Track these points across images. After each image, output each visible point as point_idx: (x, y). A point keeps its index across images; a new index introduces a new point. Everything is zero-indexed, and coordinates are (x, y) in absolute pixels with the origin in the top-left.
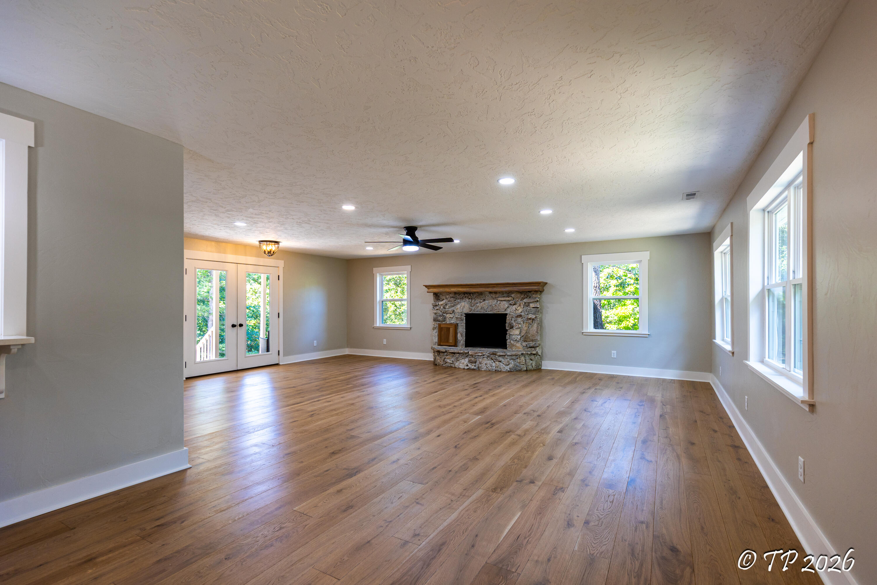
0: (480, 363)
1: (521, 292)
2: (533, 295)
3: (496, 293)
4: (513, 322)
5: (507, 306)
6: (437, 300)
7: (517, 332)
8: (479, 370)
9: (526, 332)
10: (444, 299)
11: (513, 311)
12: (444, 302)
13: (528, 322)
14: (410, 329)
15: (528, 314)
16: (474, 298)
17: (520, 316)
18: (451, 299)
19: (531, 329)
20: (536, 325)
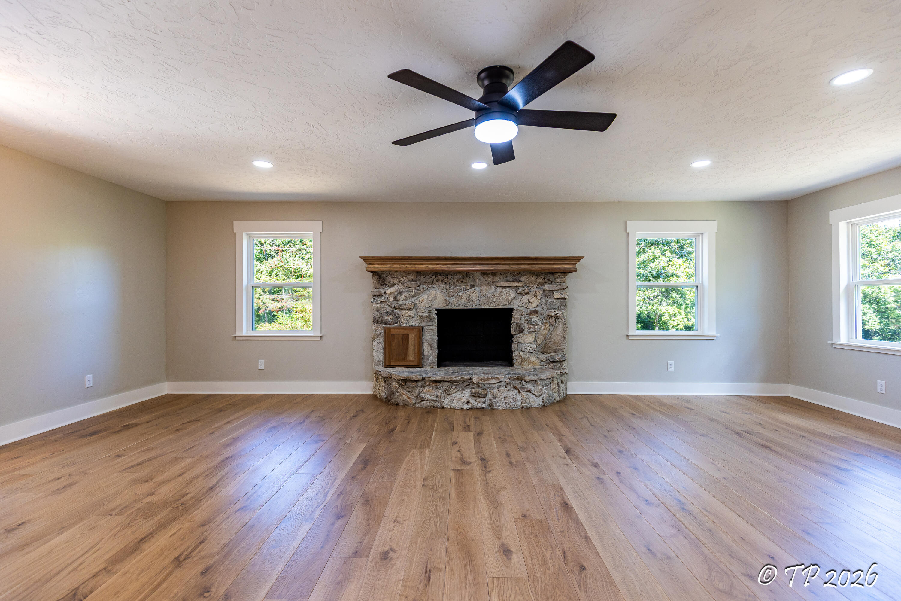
0: (495, 397)
1: (537, 274)
2: (557, 280)
3: (494, 274)
4: (523, 322)
5: (513, 295)
6: (382, 285)
7: (530, 338)
8: (493, 409)
9: (545, 338)
10: (395, 284)
11: (523, 305)
12: (397, 289)
13: (548, 321)
14: (319, 338)
15: (548, 309)
16: (454, 283)
17: (536, 312)
18: (409, 283)
19: (554, 333)
20: (560, 327)
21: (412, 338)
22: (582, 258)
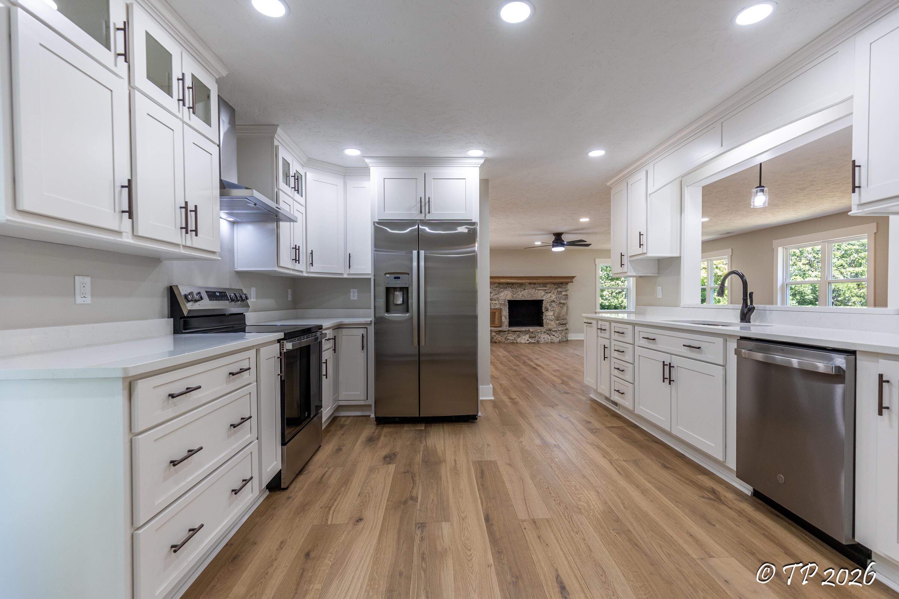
0: (539, 338)
1: (555, 284)
2: (564, 286)
3: (535, 284)
4: (548, 306)
5: (543, 294)
7: (552, 313)
8: (538, 343)
9: (558, 314)
11: (548, 298)
13: (559, 306)
15: (560, 300)
16: (516, 288)
17: (554, 301)
18: (495, 288)
19: (562, 311)
20: (565, 308)
21: (497, 314)
22: (576, 276)
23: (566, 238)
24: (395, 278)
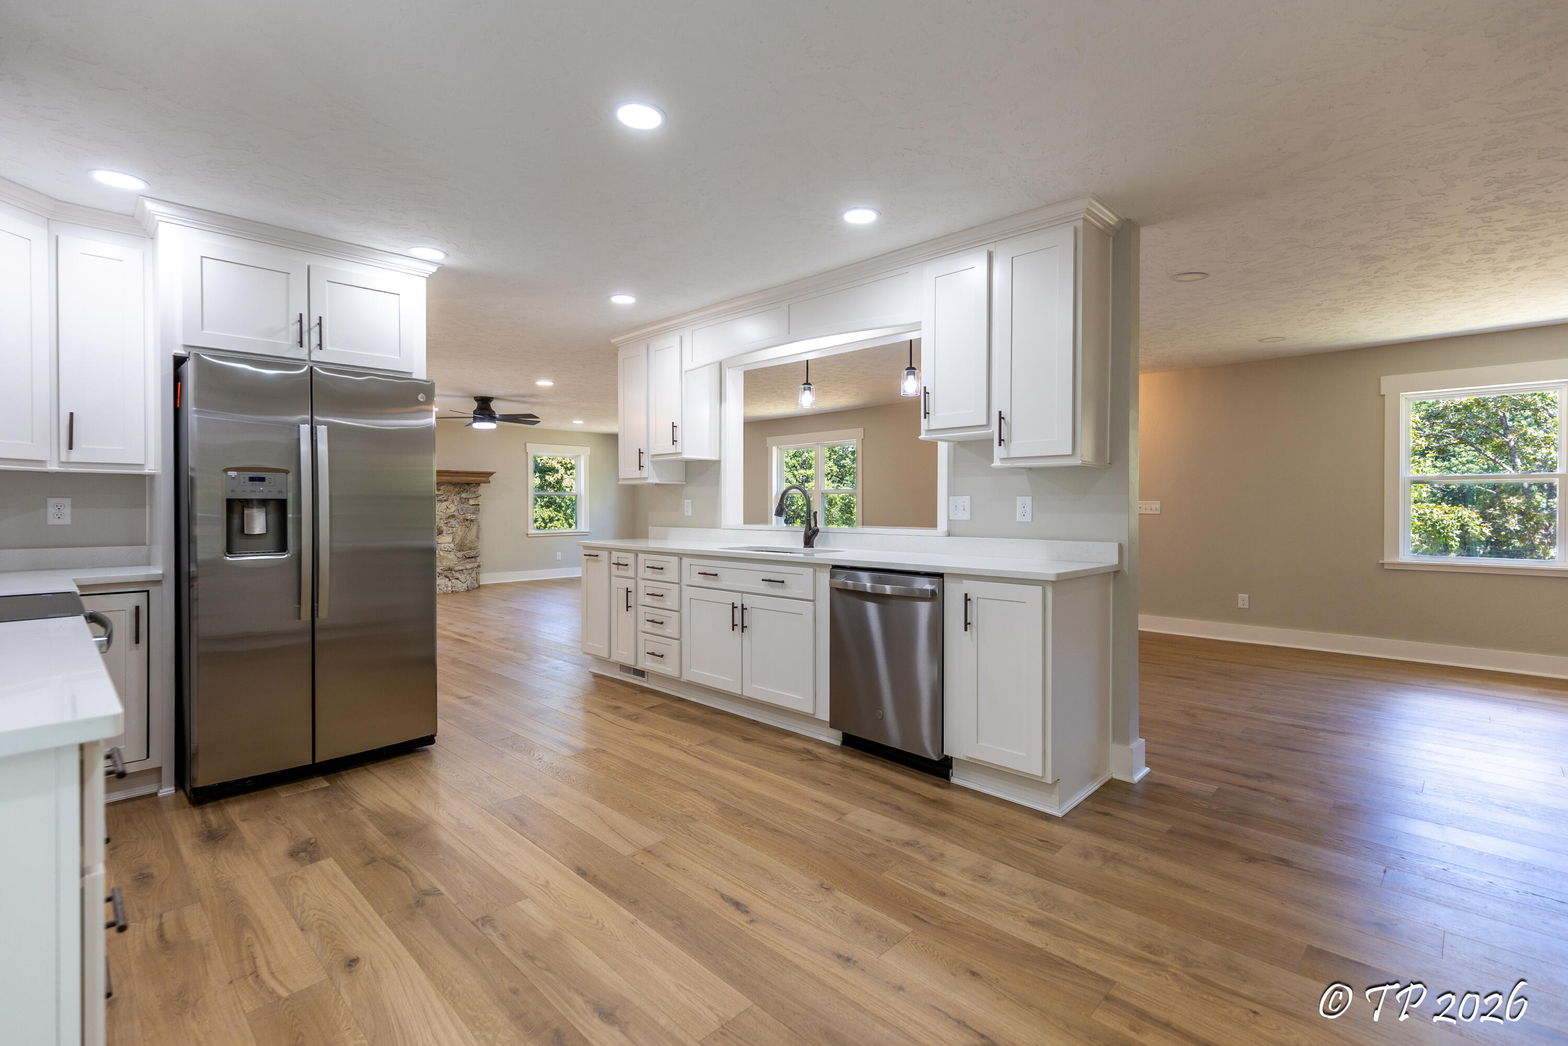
1: (455, 484)
2: (471, 489)
4: (442, 525)
7: (448, 539)
9: (461, 539)
11: (442, 511)
13: (464, 524)
15: (464, 514)
17: (453, 516)
19: (469, 534)
20: (474, 529)
22: (495, 473)
23: (498, 407)
24: (252, 479)
